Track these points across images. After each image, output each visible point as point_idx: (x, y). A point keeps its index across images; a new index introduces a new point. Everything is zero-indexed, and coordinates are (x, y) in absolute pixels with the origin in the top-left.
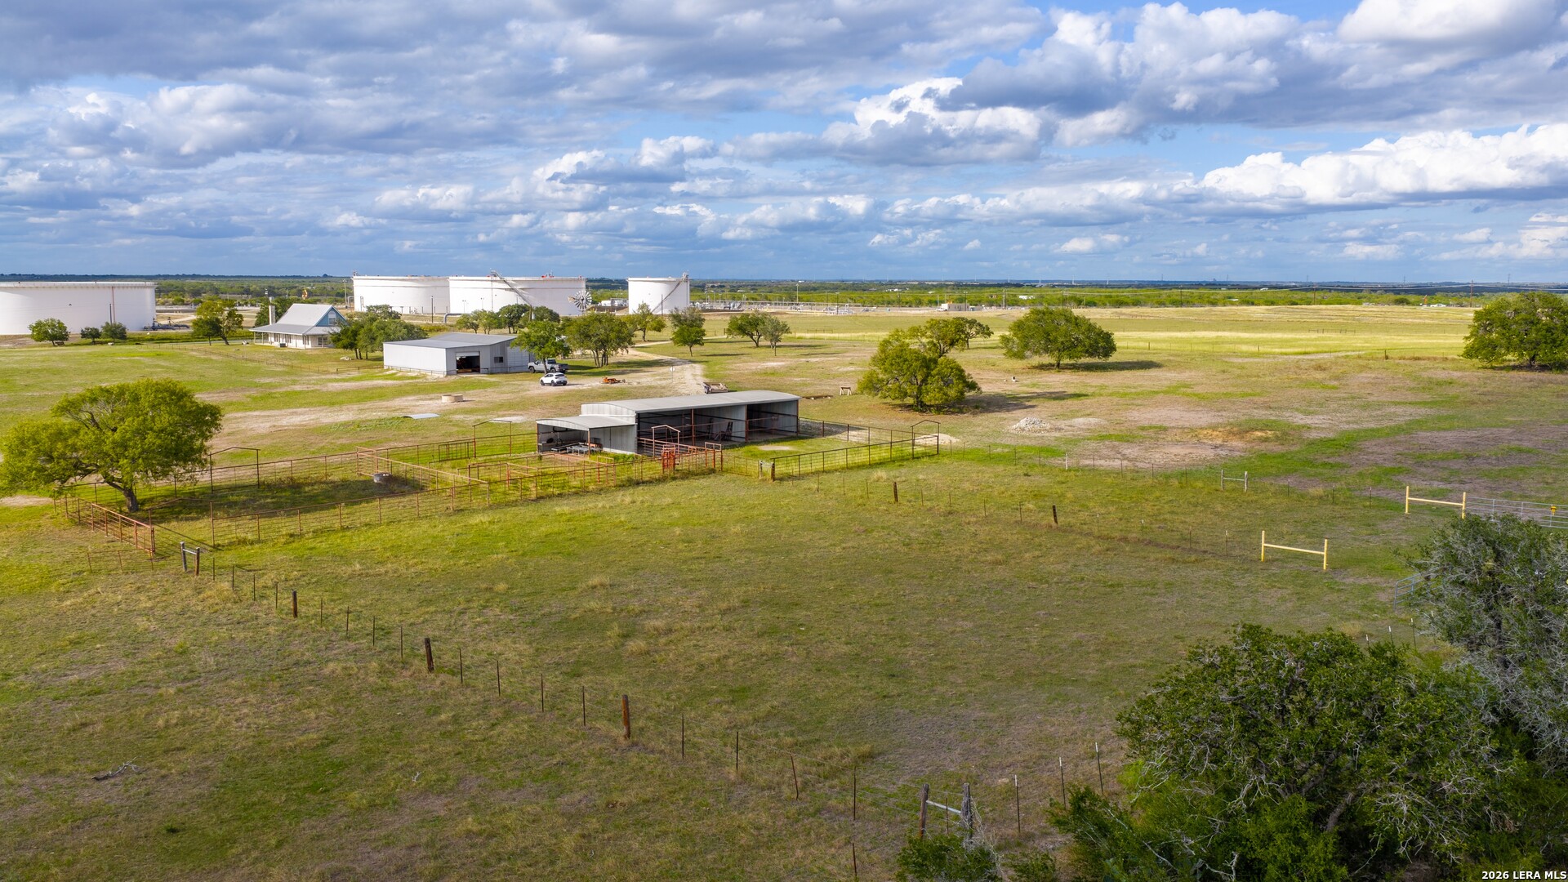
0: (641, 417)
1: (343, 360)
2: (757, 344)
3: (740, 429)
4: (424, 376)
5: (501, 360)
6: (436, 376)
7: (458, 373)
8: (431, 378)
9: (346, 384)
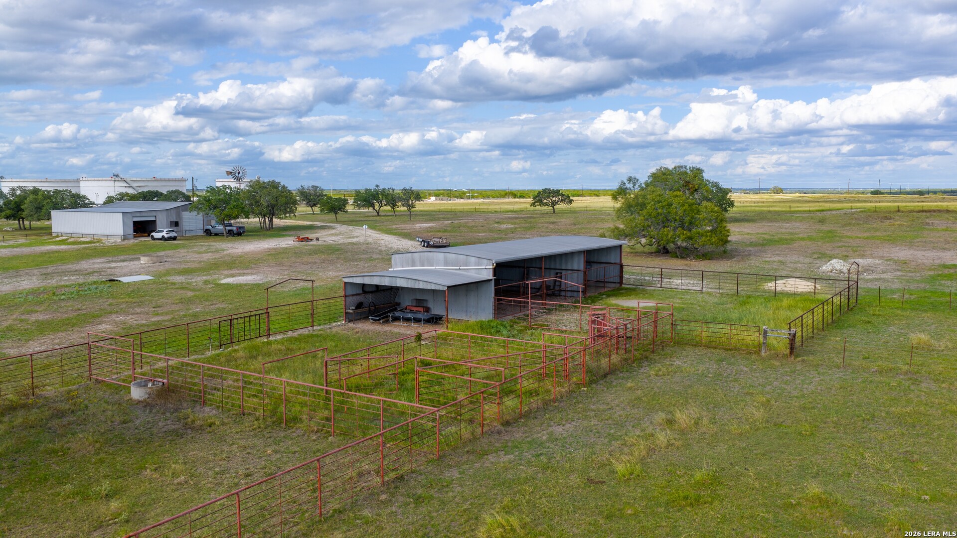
0: (501, 268)
1: (6, 231)
2: (378, 213)
3: (574, 282)
4: (99, 241)
5: (176, 224)
6: (113, 240)
7: (135, 237)
8: (108, 242)
9: (18, 249)
